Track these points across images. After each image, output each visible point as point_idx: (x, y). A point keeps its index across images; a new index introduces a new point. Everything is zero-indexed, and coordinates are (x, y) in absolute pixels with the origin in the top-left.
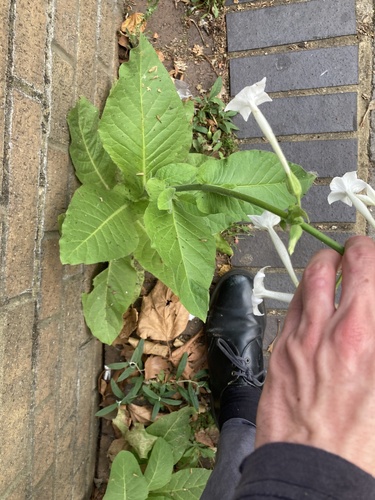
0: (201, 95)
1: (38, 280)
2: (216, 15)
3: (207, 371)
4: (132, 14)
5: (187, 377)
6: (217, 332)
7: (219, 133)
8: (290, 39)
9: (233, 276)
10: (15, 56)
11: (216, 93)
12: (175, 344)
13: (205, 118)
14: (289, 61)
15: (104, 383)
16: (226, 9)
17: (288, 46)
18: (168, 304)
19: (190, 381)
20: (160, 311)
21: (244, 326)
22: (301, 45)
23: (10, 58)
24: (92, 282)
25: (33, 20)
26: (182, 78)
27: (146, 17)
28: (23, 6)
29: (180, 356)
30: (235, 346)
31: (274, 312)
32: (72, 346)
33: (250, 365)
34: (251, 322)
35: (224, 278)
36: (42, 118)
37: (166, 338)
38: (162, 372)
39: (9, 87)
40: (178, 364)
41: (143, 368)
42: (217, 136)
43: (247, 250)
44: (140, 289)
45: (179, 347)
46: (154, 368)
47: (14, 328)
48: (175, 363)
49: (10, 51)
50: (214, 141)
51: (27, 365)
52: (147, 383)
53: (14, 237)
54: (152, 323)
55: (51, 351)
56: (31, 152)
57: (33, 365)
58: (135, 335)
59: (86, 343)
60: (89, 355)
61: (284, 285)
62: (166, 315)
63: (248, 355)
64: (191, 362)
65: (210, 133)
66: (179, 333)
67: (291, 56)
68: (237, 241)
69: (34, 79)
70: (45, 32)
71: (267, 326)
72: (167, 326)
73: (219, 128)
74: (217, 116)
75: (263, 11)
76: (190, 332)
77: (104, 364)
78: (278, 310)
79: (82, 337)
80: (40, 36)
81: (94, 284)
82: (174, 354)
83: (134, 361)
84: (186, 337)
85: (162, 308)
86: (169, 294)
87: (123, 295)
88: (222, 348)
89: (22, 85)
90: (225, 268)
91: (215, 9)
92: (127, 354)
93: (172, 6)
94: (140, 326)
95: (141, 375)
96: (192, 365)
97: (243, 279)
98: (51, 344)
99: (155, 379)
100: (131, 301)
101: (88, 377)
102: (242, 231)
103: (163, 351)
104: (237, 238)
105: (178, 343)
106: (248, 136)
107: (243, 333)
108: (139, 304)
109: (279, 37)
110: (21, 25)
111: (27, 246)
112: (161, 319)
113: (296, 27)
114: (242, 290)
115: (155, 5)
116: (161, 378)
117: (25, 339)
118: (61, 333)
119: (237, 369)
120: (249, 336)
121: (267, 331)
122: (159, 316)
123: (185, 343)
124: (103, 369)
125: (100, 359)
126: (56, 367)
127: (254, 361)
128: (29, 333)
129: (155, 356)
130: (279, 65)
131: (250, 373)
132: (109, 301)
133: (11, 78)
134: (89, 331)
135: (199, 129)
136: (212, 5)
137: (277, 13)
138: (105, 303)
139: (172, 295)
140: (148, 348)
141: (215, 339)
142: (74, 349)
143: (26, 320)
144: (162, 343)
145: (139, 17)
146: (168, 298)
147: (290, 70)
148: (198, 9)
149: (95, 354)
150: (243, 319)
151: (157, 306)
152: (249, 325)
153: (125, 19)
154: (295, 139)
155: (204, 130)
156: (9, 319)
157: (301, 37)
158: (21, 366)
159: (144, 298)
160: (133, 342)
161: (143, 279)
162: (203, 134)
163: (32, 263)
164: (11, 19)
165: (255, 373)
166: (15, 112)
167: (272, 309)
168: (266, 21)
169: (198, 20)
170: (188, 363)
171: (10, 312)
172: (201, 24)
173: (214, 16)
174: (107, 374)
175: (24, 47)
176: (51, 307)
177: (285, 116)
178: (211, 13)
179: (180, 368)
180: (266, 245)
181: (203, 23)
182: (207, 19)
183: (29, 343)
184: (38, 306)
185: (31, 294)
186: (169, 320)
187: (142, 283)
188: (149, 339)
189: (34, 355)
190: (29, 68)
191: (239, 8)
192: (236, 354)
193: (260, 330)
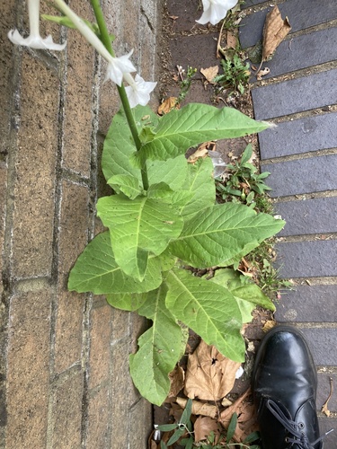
0: (233, 161)
1: (87, 350)
2: (242, 91)
3: (258, 433)
4: (167, 99)
5: (238, 439)
6: (265, 392)
7: (252, 194)
8: (314, 105)
9: (278, 333)
10: (64, 151)
11: (247, 159)
12: (224, 404)
13: (238, 182)
14: (315, 124)
15: (154, 443)
16: (251, 86)
17: (313, 111)
18: (214, 362)
19: (241, 444)
20: (206, 370)
21: (294, 386)
22: (325, 109)
23: (60, 154)
24: (137, 342)
25: (80, 118)
26: (214, 148)
27: (180, 100)
28: (70, 108)
29: (229, 417)
30: (286, 408)
31: (325, 369)
32: (122, 410)
33: (304, 430)
34: (301, 382)
35: (269, 335)
36: (89, 199)
37: (214, 397)
38: (212, 433)
39: (58, 178)
40: (228, 426)
41: (193, 429)
42: (250, 197)
43: (291, 305)
44: (185, 347)
45: (228, 407)
46: (203, 428)
47: (63, 404)
48: (225, 424)
49: (59, 148)
50: (249, 202)
51: (77, 441)
52: (197, 445)
53: (63, 314)
54: (198, 382)
55: (101, 420)
56: (79, 232)
57: (83, 438)
58: (183, 395)
59: (135, 404)
60: (138, 416)
61: (332, 340)
62: (213, 374)
63: (301, 418)
64: (241, 423)
65: (243, 195)
66: (226, 393)
67: (317, 119)
68: (279, 296)
69: (81, 167)
70: (91, 126)
71: (319, 384)
72: (214, 386)
73: (252, 190)
74: (250, 179)
75: (285, 83)
76: (237, 390)
77: (153, 423)
78: (328, 367)
79: (131, 398)
80: (87, 130)
81: (139, 344)
82: (223, 414)
83: (183, 422)
84: (234, 396)
85: (208, 367)
86: (214, 352)
87: (170, 353)
88: (273, 411)
89: (70, 175)
90: (269, 324)
91: (241, 87)
92: (176, 414)
93: (202, 88)
94: (187, 386)
95: (191, 437)
96: (243, 426)
97: (289, 336)
98: (101, 412)
99: (205, 441)
100: (177, 359)
101: (138, 439)
102: (283, 286)
103: (211, 411)
104: (279, 293)
105: (226, 402)
106: (282, 195)
107: (293, 394)
108: (185, 362)
109: (303, 104)
110: (69, 124)
111: (76, 319)
112: (208, 379)
113: (319, 93)
114: (289, 347)
115: (187, 90)
116: (211, 439)
117: (75, 413)
118: (111, 399)
119: (291, 435)
120: (301, 397)
121: (319, 390)
122: (205, 375)
123: (233, 402)
124: (153, 428)
125: (150, 418)
126: (106, 435)
127: (308, 426)
128: (77, 406)
129: (203, 416)
130: (305, 128)
131: (306, 440)
132: (156, 359)
133: (61, 170)
134: (137, 392)
135: (233, 192)
136: (238, 84)
137: (299, 84)
138: (152, 362)
139: (217, 354)
140: (196, 408)
141: (265, 400)
142: (123, 413)
143: (76, 392)
144: (210, 403)
145: (173, 101)
146: (213, 356)
147: (317, 132)
148: (225, 88)
149: (144, 413)
150: (292, 378)
151: (203, 364)
152: (300, 385)
153: (161, 104)
154: (328, 195)
155: (238, 193)
156: (58, 395)
157: (325, 102)
158: (70, 442)
159: (190, 356)
160: (181, 402)
161: (187, 337)
162: (237, 196)
163: (81, 335)
164: (60, 121)
165: (311, 441)
166: (64, 199)
167: (322, 366)
168: (289, 92)
169: (226, 97)
170: (238, 425)
171: (60, 389)
172: (229, 100)
173: (240, 92)
174: (157, 433)
175: (72, 142)
176: (100, 375)
177: (316, 174)
178: (237, 90)
179: (230, 430)
180: (310, 299)
181: (230, 99)
182: (234, 96)
183: (79, 416)
184: (87, 376)
185: (79, 366)
186: (216, 379)
187: (187, 340)
188: (197, 399)
189: (83, 428)
190: (77, 158)
191: (263, 84)
192: (288, 417)
193: (312, 390)
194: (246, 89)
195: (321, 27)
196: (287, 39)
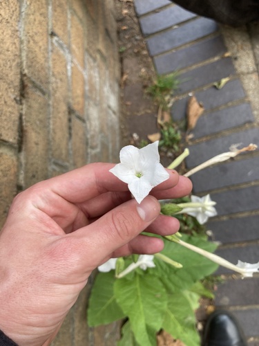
2: (176, 149)
16: (181, 145)
18: (175, 341)
75: (204, 144)
78: (254, 337)
90: (211, 309)
97: (225, 317)
102: (217, 280)
114: (226, 325)
136: (172, 144)
178: (173, 148)
191: (190, 144)
194: (179, 147)
195: (223, 107)
196: (203, 115)
